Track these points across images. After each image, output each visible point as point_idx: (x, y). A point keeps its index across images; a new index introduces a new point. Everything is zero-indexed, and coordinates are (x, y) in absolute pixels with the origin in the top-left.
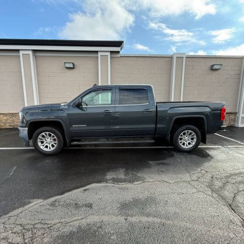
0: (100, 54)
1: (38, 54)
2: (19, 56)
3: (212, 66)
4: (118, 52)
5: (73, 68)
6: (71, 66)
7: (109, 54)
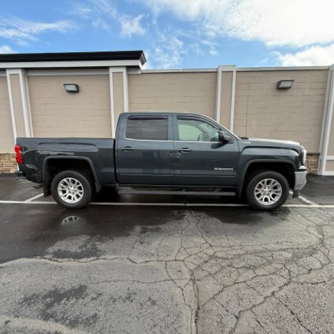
0: (111, 71)
1: (32, 74)
2: (6, 77)
3: (279, 83)
4: (137, 67)
5: (77, 92)
6: (73, 88)
7: (124, 70)
